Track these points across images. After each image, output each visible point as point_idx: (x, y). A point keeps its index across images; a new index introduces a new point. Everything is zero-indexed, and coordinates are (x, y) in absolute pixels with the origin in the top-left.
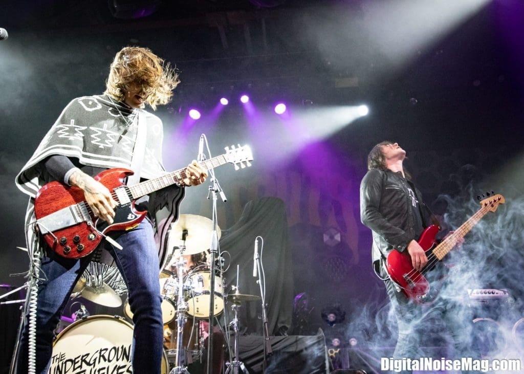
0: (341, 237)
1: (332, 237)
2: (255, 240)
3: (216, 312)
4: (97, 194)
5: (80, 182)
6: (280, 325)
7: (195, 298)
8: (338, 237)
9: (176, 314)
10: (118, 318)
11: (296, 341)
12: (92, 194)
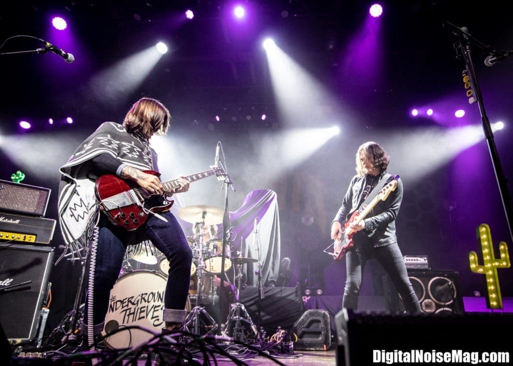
0: (314, 219)
1: (308, 220)
2: (254, 219)
3: (226, 269)
6: (269, 280)
7: (211, 259)
9: (197, 270)
10: (155, 272)
11: (281, 291)
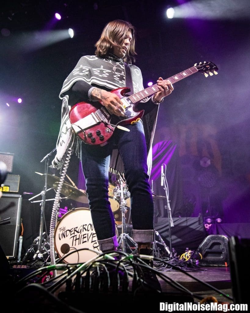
1: (205, 162)
2: (161, 166)
4: (108, 98)
5: (98, 94)
8: (209, 162)
9: (120, 207)
11: (186, 220)
12: (105, 99)
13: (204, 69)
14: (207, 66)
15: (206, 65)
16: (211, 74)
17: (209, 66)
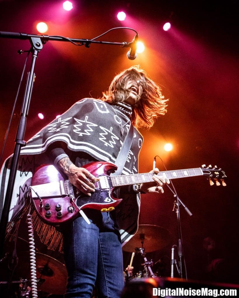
13: (211, 174)
14: (216, 173)
15: (215, 171)
16: (218, 184)
17: (218, 173)
